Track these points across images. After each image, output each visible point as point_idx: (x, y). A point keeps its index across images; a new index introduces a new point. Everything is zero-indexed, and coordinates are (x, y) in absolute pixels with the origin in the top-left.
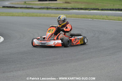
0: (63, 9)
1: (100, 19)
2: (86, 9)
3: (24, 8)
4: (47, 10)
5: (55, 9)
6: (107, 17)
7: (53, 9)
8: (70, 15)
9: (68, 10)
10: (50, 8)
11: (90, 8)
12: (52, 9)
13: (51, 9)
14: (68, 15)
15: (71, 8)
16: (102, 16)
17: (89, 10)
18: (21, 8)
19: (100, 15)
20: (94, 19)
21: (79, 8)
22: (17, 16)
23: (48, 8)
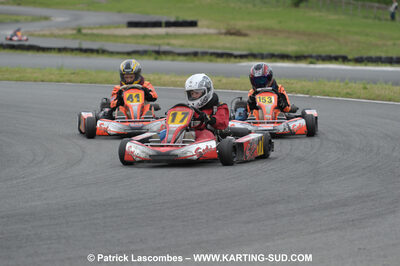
0: (213, 58)
1: (339, 94)
2: (299, 58)
3: (72, 50)
4: (156, 59)
5: (186, 54)
6: (365, 88)
7: (179, 54)
8: (231, 80)
9: (233, 59)
10: (166, 53)
11: (314, 54)
12: (176, 57)
13: (170, 58)
14: (224, 80)
15: (244, 53)
16: (347, 84)
17: (310, 60)
18: (60, 50)
19: (342, 80)
20: (315, 94)
21: (276, 53)
22: (35, 81)
23: (158, 53)
